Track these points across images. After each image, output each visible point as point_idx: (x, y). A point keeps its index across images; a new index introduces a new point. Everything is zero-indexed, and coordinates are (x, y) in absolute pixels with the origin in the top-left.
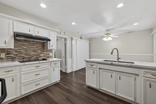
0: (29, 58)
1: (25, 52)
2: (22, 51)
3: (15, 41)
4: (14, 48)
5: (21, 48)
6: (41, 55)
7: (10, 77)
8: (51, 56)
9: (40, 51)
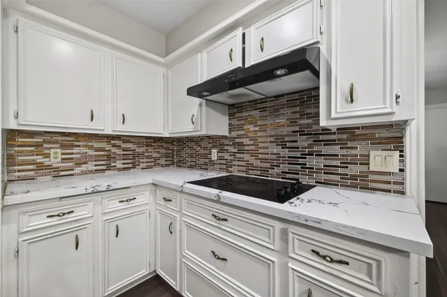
1: (252, 145)
4: (230, 131)
5: (243, 132)
6: (312, 162)
7: (168, 216)
8: (390, 174)
9: (303, 142)
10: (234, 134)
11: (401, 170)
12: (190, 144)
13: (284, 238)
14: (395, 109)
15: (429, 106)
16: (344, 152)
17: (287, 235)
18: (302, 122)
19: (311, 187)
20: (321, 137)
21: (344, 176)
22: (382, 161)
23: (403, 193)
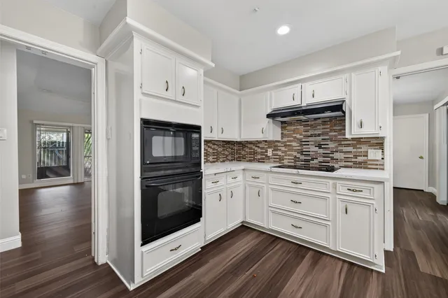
0: (305, 161)
2: (294, 144)
3: (284, 125)
4: (282, 138)
5: (292, 139)
6: (336, 155)
8: (377, 160)
9: (332, 145)
10: (285, 140)
11: (383, 159)
12: (249, 146)
13: (335, 187)
14: (380, 132)
15: (396, 117)
16: (355, 150)
17: (336, 185)
18: (331, 134)
19: (337, 169)
20: (343, 143)
21: (355, 163)
22: (374, 154)
23: (383, 169)
